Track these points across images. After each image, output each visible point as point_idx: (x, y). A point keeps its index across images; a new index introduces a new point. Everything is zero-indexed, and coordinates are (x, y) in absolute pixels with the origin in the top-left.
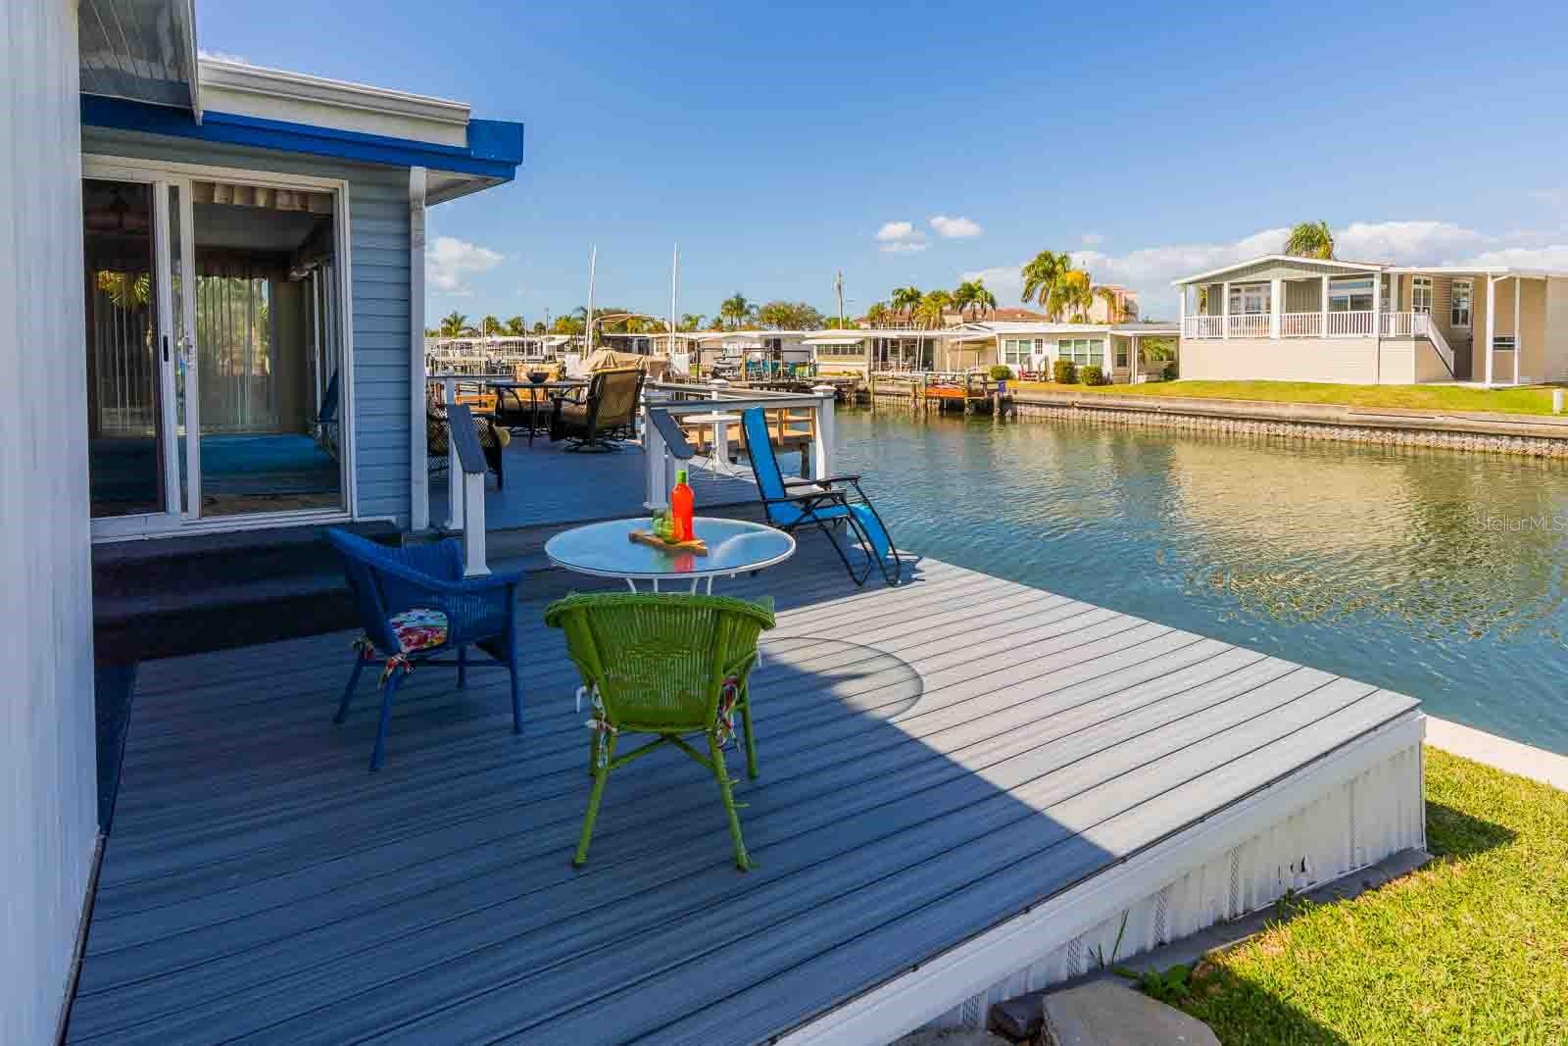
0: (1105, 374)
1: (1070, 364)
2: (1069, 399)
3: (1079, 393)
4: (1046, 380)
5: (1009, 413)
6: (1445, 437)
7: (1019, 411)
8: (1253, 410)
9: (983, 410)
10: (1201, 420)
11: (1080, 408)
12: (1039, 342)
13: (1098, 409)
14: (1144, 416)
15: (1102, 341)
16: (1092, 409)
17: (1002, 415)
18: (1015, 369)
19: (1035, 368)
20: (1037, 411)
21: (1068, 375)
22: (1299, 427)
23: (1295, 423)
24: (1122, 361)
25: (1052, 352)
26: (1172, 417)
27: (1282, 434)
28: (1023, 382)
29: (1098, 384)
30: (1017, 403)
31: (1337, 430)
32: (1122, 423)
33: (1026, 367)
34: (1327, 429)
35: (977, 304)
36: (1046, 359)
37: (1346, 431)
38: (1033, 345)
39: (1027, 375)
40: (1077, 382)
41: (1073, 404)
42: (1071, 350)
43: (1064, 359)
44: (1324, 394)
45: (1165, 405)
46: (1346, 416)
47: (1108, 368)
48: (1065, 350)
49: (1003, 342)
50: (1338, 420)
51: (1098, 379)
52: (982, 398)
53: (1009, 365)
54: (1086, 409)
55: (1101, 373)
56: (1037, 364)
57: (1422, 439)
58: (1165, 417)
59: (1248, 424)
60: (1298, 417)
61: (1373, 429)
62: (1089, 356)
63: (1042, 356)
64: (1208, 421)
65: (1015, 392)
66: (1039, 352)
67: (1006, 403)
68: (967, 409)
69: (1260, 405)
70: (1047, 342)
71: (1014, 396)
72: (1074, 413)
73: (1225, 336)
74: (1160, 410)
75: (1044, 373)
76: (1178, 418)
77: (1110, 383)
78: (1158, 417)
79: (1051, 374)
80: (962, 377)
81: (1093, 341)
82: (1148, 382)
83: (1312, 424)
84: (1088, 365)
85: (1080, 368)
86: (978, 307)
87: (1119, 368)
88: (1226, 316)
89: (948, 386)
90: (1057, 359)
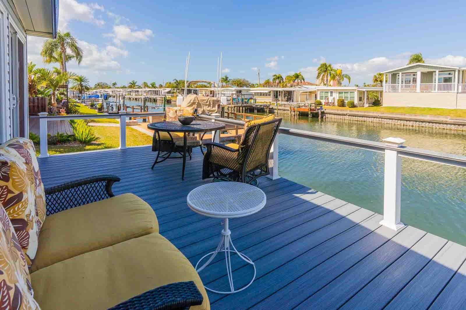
0: (355, 104)
1: (343, 100)
2: (345, 113)
3: (347, 110)
4: (334, 105)
5: (324, 117)
7: (327, 117)
8: (413, 117)
9: (315, 116)
10: (394, 120)
11: (349, 116)
12: (332, 92)
13: (355, 116)
14: (373, 119)
15: (354, 92)
16: (353, 116)
17: (322, 117)
18: (323, 101)
19: (330, 101)
20: (333, 116)
21: (342, 104)
22: (431, 124)
23: (429, 122)
24: (360, 99)
25: (336, 96)
26: (383, 119)
27: (424, 126)
28: (326, 106)
29: (353, 107)
30: (326, 114)
31: (445, 125)
32: (364, 121)
33: (327, 101)
34: (441, 125)
36: (334, 99)
37: (449, 125)
38: (329, 93)
39: (327, 104)
40: (345, 106)
41: (347, 114)
42: (343, 95)
43: (340, 98)
44: (438, 112)
45: (380, 115)
46: (449, 120)
47: (356, 102)
48: (341, 95)
49: (319, 92)
50: (446, 121)
51: (353, 106)
52: (315, 112)
54: (351, 116)
55: (353, 103)
56: (330, 100)
58: (380, 119)
59: (411, 122)
60: (431, 121)
61: (459, 125)
62: (349, 98)
63: (332, 98)
64: (396, 121)
65: (325, 110)
66: (331, 96)
67: (323, 113)
68: (309, 116)
69: (415, 116)
70: (334, 93)
71: (325, 111)
72: (347, 117)
73: (400, 91)
74: (378, 117)
75: (333, 103)
76: (385, 120)
77: (357, 107)
78: (378, 119)
79: (336, 104)
80: (308, 104)
81: (351, 92)
82: (369, 107)
83: (436, 123)
84: (349, 100)
85: (346, 101)
86: (299, 81)
87: (360, 102)
88: (400, 84)
89: (304, 107)
90: (338, 98)
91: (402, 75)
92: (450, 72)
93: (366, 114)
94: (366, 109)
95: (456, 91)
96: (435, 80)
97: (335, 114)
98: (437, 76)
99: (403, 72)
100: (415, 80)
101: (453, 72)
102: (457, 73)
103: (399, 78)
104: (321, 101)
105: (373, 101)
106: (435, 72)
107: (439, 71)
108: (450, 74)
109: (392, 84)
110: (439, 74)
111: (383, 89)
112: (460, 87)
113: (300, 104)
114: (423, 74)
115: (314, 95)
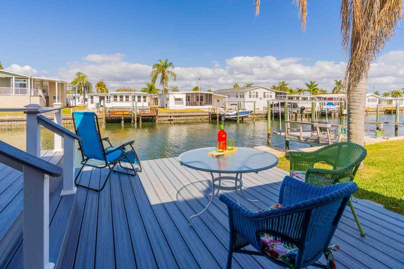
22: (10, 122)
23: (8, 121)
27: (4, 125)
31: (22, 122)
34: (19, 122)
60: (10, 120)
83: (14, 121)
92: (24, 79)
95: (29, 95)
96: (12, 85)
98: (13, 82)
101: (27, 79)
102: (29, 81)
106: (12, 78)
107: (16, 78)
108: (24, 81)
110: (15, 80)
112: (32, 92)
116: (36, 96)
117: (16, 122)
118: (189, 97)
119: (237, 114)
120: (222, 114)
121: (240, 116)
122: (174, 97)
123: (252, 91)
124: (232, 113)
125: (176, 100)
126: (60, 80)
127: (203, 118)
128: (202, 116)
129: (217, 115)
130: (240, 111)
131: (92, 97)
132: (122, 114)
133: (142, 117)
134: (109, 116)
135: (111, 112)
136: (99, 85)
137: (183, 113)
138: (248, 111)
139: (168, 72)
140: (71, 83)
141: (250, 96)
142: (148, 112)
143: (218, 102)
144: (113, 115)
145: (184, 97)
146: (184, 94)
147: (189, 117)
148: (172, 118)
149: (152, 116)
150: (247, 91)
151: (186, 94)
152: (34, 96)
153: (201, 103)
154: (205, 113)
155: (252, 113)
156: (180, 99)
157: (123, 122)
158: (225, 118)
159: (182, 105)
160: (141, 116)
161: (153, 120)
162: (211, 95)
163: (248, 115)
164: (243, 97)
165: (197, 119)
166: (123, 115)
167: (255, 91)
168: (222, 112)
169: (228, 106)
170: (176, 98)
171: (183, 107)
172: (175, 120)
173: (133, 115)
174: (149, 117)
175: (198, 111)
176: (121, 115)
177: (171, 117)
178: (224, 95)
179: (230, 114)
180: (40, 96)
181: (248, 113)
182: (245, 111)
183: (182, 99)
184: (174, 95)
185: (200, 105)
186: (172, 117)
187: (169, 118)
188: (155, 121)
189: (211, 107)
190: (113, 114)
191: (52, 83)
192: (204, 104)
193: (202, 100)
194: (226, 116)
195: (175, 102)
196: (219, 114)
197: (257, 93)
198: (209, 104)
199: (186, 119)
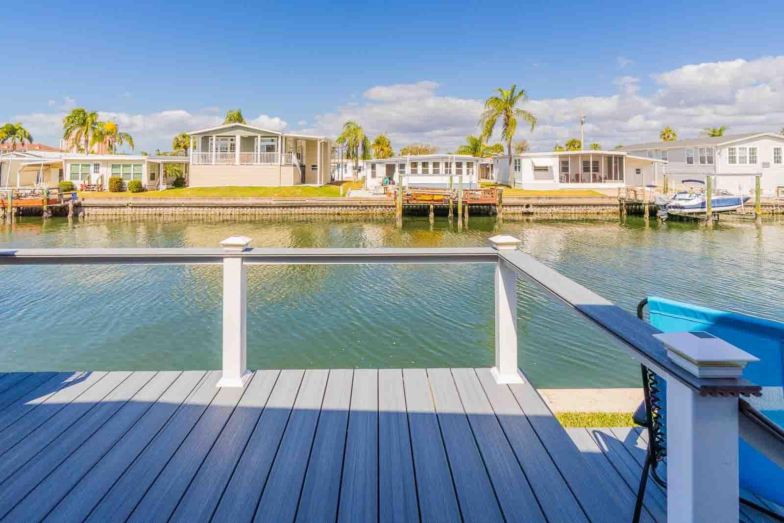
0: (143, 185)
1: (121, 179)
2: (125, 202)
3: (128, 198)
4: (101, 190)
5: (81, 214)
6: (309, 208)
7: (86, 213)
8: (232, 202)
9: (60, 213)
10: (206, 209)
11: (132, 207)
12: (97, 166)
13: (144, 207)
14: (174, 209)
15: (141, 165)
16: (140, 207)
17: (76, 215)
18: (78, 184)
19: (94, 182)
20: (101, 211)
21: (118, 186)
22: (253, 209)
23: (251, 207)
24: (153, 177)
25: (107, 173)
26: (190, 209)
27: (246, 213)
28: (84, 192)
29: (139, 191)
30: (85, 207)
31: (269, 209)
32: (160, 215)
33: (87, 182)
34: (265, 209)
35: (17, 139)
36: (102, 177)
37: (273, 209)
38: (92, 168)
39: (88, 187)
40: (125, 191)
41: (128, 205)
42: (121, 171)
43: (116, 176)
44: (261, 192)
45: (185, 202)
46: (273, 203)
47: (145, 181)
48: (116, 171)
49: (69, 166)
50: (270, 204)
51: (140, 189)
52: (59, 205)
53: (73, 181)
54: (136, 207)
55: (140, 184)
56: (94, 179)
57: (301, 210)
58: (186, 209)
59: (229, 209)
60: (252, 205)
61: (283, 207)
63: (97, 176)
64: (210, 209)
65: (83, 199)
66: (96, 172)
67: (77, 206)
68: (45, 214)
69: (234, 199)
70: (103, 166)
71: (82, 202)
72: (128, 211)
73: (213, 163)
74: (183, 205)
75: (101, 186)
76: (194, 209)
77: (147, 191)
78: (182, 209)
79: (107, 186)
80: (41, 191)
81: (134, 165)
82: (167, 189)
83: (259, 207)
84: (132, 180)
85: (127, 182)
86: (18, 141)
87: (152, 182)
88: (214, 153)
89: (30, 197)
90: (110, 176)
91: (217, 140)
92: (272, 138)
93: (163, 201)
94: (163, 193)
95: (279, 163)
96: (257, 148)
97: (104, 207)
98: (259, 143)
99: (219, 135)
100: (233, 147)
101: (276, 138)
102: (280, 140)
103: (212, 144)
104: (74, 182)
105: (175, 179)
106: (257, 137)
107: (261, 137)
108: (272, 141)
109: (202, 152)
110: (262, 141)
111: (189, 159)
112: (283, 158)
113: (21, 192)
114: (242, 138)
115: (55, 172)
116: (290, 165)
117: (261, 209)
118: (567, 163)
119: (703, 204)
120: (659, 202)
121: (713, 209)
122: (533, 163)
123: (737, 147)
124: (690, 203)
125: (537, 169)
126: (323, 137)
127: (604, 212)
128: (602, 205)
129: (645, 204)
130: (713, 198)
131: (373, 167)
132: (431, 198)
133: (470, 205)
134: (406, 202)
135: (410, 195)
136: (378, 143)
137: (556, 198)
138: (735, 197)
139: (518, 111)
140: (337, 141)
141: (732, 160)
142: (480, 197)
143: (639, 173)
144: (415, 202)
145: (554, 163)
146: (554, 156)
147: (569, 208)
148: (531, 209)
149: (489, 205)
150: (724, 146)
151: (560, 156)
152: (285, 165)
153: (594, 176)
154: (607, 199)
155: (748, 201)
156: (545, 169)
157: (432, 215)
158: (669, 214)
159: (551, 182)
160: (467, 204)
161: (491, 213)
162: (621, 158)
163: (736, 207)
164: (710, 162)
165: (590, 213)
166: (432, 202)
167: (748, 146)
168: (660, 198)
169: (675, 185)
170: (537, 165)
171: (553, 185)
172: (537, 213)
173: (451, 201)
174: (481, 207)
175: (592, 194)
176: (429, 202)
177: (528, 206)
178: (651, 156)
179: (682, 203)
180: (295, 165)
181: (737, 202)
182: (726, 197)
183: (551, 167)
184: (533, 159)
185: (594, 181)
186: (531, 206)
187: (524, 209)
188: (495, 214)
189: (622, 185)
190: (415, 199)
191: (311, 144)
192: (605, 178)
193: (596, 169)
194: (673, 210)
195: (535, 175)
196: (650, 204)
197: (753, 151)
198: (616, 179)
199: (562, 211)
